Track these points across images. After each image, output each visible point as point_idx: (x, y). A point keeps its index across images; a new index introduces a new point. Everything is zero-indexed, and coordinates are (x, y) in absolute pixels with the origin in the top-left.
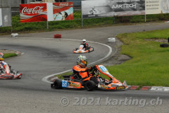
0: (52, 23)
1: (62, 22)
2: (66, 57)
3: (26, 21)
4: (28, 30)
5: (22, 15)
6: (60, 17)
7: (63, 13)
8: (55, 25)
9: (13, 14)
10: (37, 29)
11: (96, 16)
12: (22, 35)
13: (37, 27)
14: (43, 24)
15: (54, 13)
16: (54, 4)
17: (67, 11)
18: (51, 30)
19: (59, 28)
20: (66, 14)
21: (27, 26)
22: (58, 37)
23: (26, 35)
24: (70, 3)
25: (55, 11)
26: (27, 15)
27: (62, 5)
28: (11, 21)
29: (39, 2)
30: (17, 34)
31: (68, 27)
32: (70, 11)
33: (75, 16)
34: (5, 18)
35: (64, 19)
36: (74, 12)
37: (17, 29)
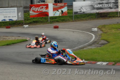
0: (52, 18)
1: (59, 17)
2: (62, 42)
3: (34, 16)
4: (35, 22)
5: (31, 12)
7: (60, 11)
8: (54, 19)
9: (25, 12)
10: (42, 22)
11: (84, 12)
12: (31, 26)
13: (41, 20)
14: (46, 19)
15: (54, 11)
16: (53, 4)
17: (63, 9)
18: (51, 22)
19: (57, 21)
20: (62, 11)
21: (34, 20)
22: (56, 27)
23: (34, 26)
24: (65, 4)
25: (54, 9)
26: (35, 12)
27: (59, 5)
28: (23, 16)
29: (43, 3)
30: (27, 26)
31: (63, 21)
32: (65, 10)
33: (68, 13)
34: (19, 14)
35: (61, 15)
36: (68, 10)
37: (28, 22)
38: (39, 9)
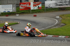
1: (37, 10)
2: (38, 24)
3: (22, 10)
4: (23, 13)
5: (20, 7)
6: (36, 8)
7: (37, 6)
8: (34, 11)
9: (17, 7)
10: (27, 13)
11: (51, 7)
12: (20, 15)
14: (29, 11)
15: (34, 6)
18: (32, 13)
19: (36, 12)
20: (39, 7)
22: (35, 16)
23: (22, 15)
24: (40, 2)
26: (23, 7)
27: (37, 3)
28: (16, 9)
30: (18, 15)
31: (39, 12)
32: (40, 6)
33: (42, 8)
34: (14, 8)
36: (42, 6)
37: (18, 13)
38: (25, 5)
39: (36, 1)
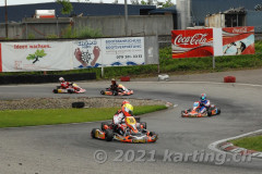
0: (221, 59)
1: (237, 57)
2: (243, 112)
3: (181, 56)
4: (184, 69)
5: (175, 47)
6: (233, 50)
7: (238, 43)
8: (226, 62)
9: (161, 46)
10: (198, 69)
12: (174, 77)
13: (197, 65)
14: (206, 61)
15: (224, 44)
16: (223, 30)
17: (245, 41)
18: (218, 69)
19: (232, 67)
20: (243, 45)
21: (182, 64)
22: (230, 80)
23: (180, 77)
24: (249, 29)
25: (226, 41)
26: (183, 46)
27: (237, 30)
28: (157, 56)
29: (200, 28)
30: (167, 76)
31: (246, 65)
32: (249, 41)
33: (256, 48)
34: (150, 51)
35: (239, 53)
36: (256, 42)
37: (167, 67)
38: (192, 40)
39: (235, 25)
